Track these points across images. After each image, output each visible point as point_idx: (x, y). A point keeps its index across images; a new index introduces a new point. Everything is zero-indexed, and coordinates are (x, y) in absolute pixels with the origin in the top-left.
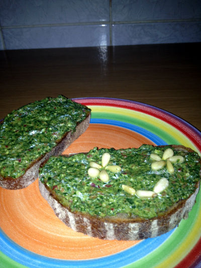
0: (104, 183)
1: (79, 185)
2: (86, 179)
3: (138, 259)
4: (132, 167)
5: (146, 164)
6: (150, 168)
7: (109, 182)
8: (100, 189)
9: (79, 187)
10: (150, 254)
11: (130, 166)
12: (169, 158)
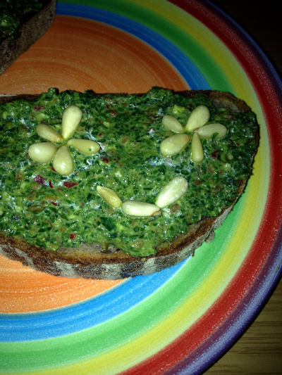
0: (62, 178)
1: (9, 178)
2: (26, 164)
3: (114, 315)
4: (124, 142)
5: (152, 139)
6: (158, 149)
7: (73, 176)
8: (53, 191)
9: (10, 182)
10: (137, 305)
11: (120, 140)
12: (198, 129)
